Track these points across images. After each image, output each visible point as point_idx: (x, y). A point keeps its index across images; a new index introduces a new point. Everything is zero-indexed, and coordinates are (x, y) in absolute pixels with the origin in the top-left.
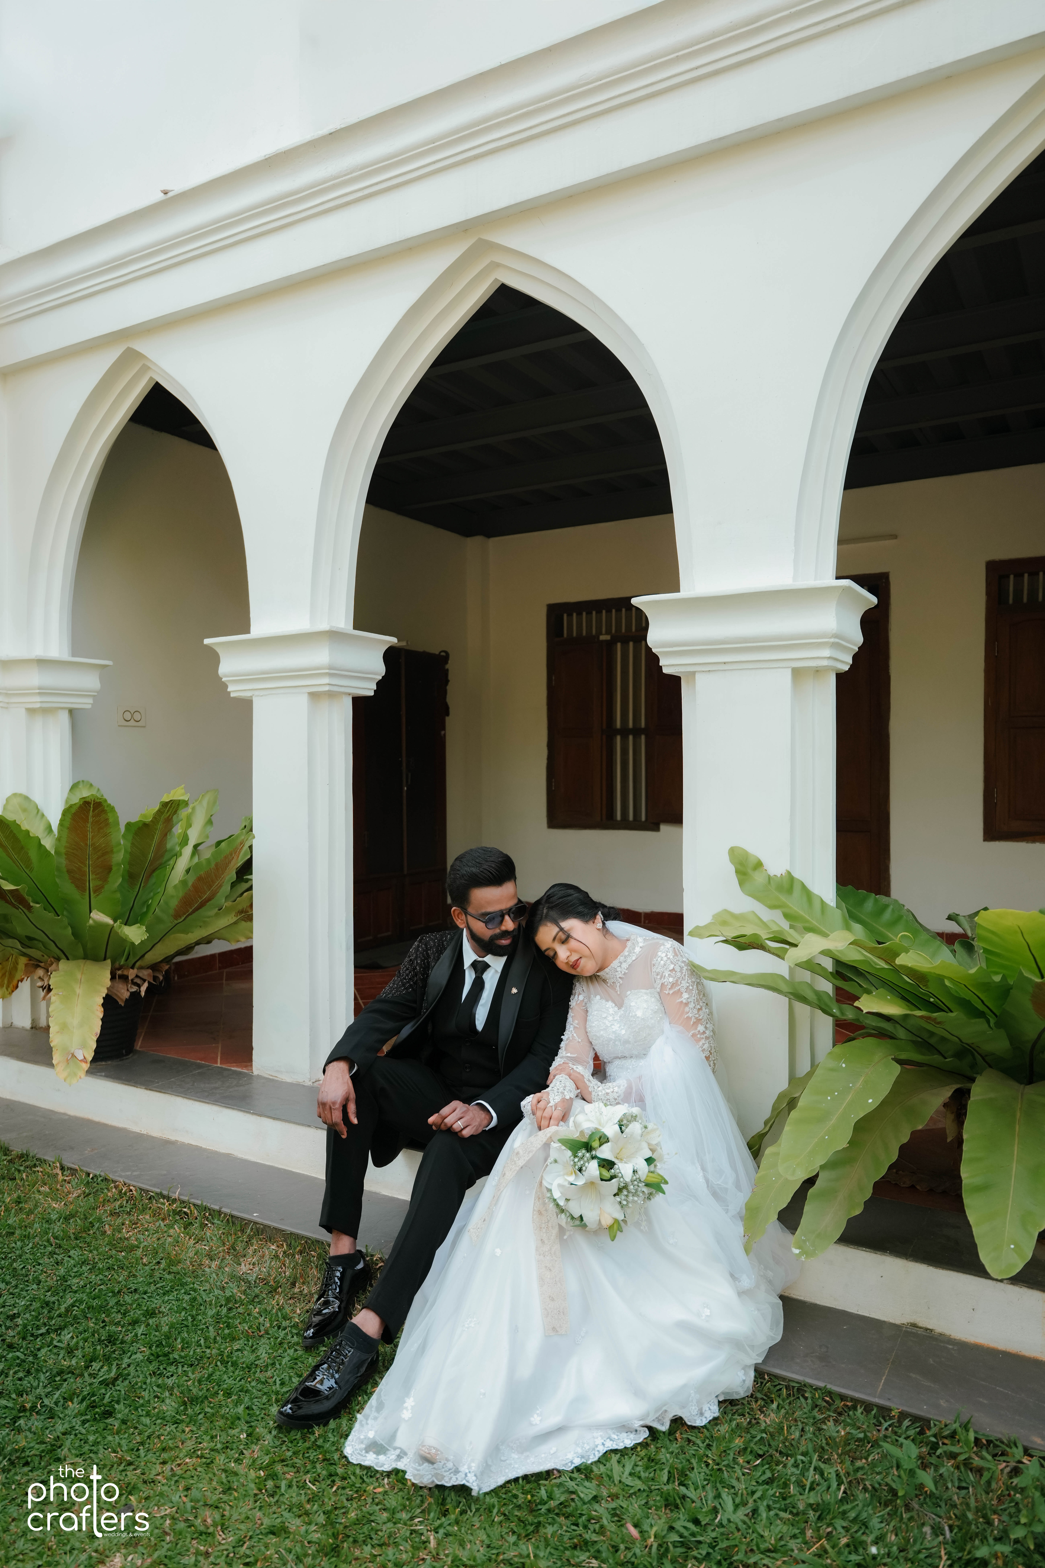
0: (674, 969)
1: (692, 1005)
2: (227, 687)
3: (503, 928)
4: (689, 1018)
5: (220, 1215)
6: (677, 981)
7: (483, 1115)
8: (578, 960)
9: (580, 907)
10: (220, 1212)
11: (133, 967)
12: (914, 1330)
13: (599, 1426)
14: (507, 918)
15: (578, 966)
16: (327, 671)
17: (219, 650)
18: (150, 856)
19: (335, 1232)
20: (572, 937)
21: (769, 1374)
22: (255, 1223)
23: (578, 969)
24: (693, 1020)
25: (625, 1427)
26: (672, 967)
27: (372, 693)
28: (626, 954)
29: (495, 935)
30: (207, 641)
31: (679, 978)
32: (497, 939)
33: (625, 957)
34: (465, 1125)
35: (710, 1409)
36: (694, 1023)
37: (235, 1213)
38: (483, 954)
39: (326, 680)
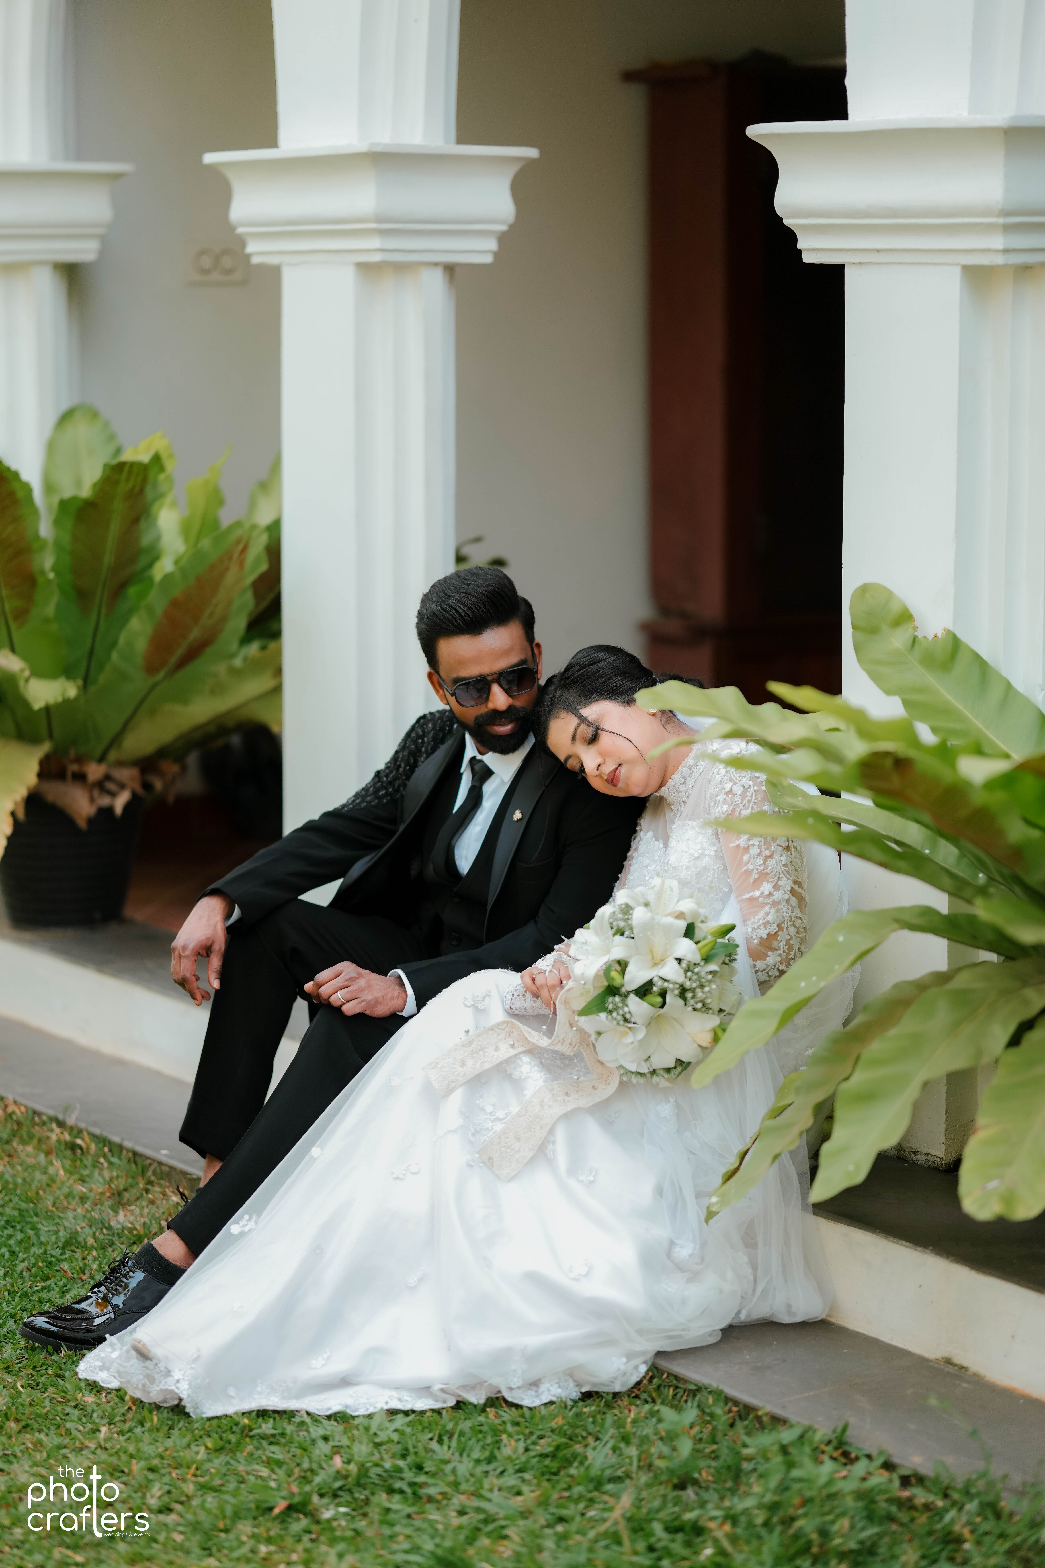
0: (731, 791)
1: (754, 851)
2: (243, 245)
3: (491, 705)
4: (748, 873)
5: (121, 1151)
6: (733, 810)
7: (397, 991)
8: (616, 769)
9: (615, 679)
10: (121, 1147)
11: (101, 759)
12: (950, 1369)
13: (397, 1388)
14: (496, 689)
15: (618, 781)
16: (374, 226)
17: (231, 176)
18: (108, 559)
19: (208, 1156)
20: (602, 730)
21: (669, 1374)
22: (160, 1164)
23: (620, 785)
24: (755, 875)
25: (426, 1390)
26: (728, 786)
27: (488, 259)
28: (691, 762)
29: (482, 716)
30: (210, 158)
31: (738, 806)
32: (488, 725)
33: (690, 767)
34: (349, 997)
35: (549, 1390)
36: (755, 881)
37: (139, 1149)
38: (482, 749)
39: (375, 243)
